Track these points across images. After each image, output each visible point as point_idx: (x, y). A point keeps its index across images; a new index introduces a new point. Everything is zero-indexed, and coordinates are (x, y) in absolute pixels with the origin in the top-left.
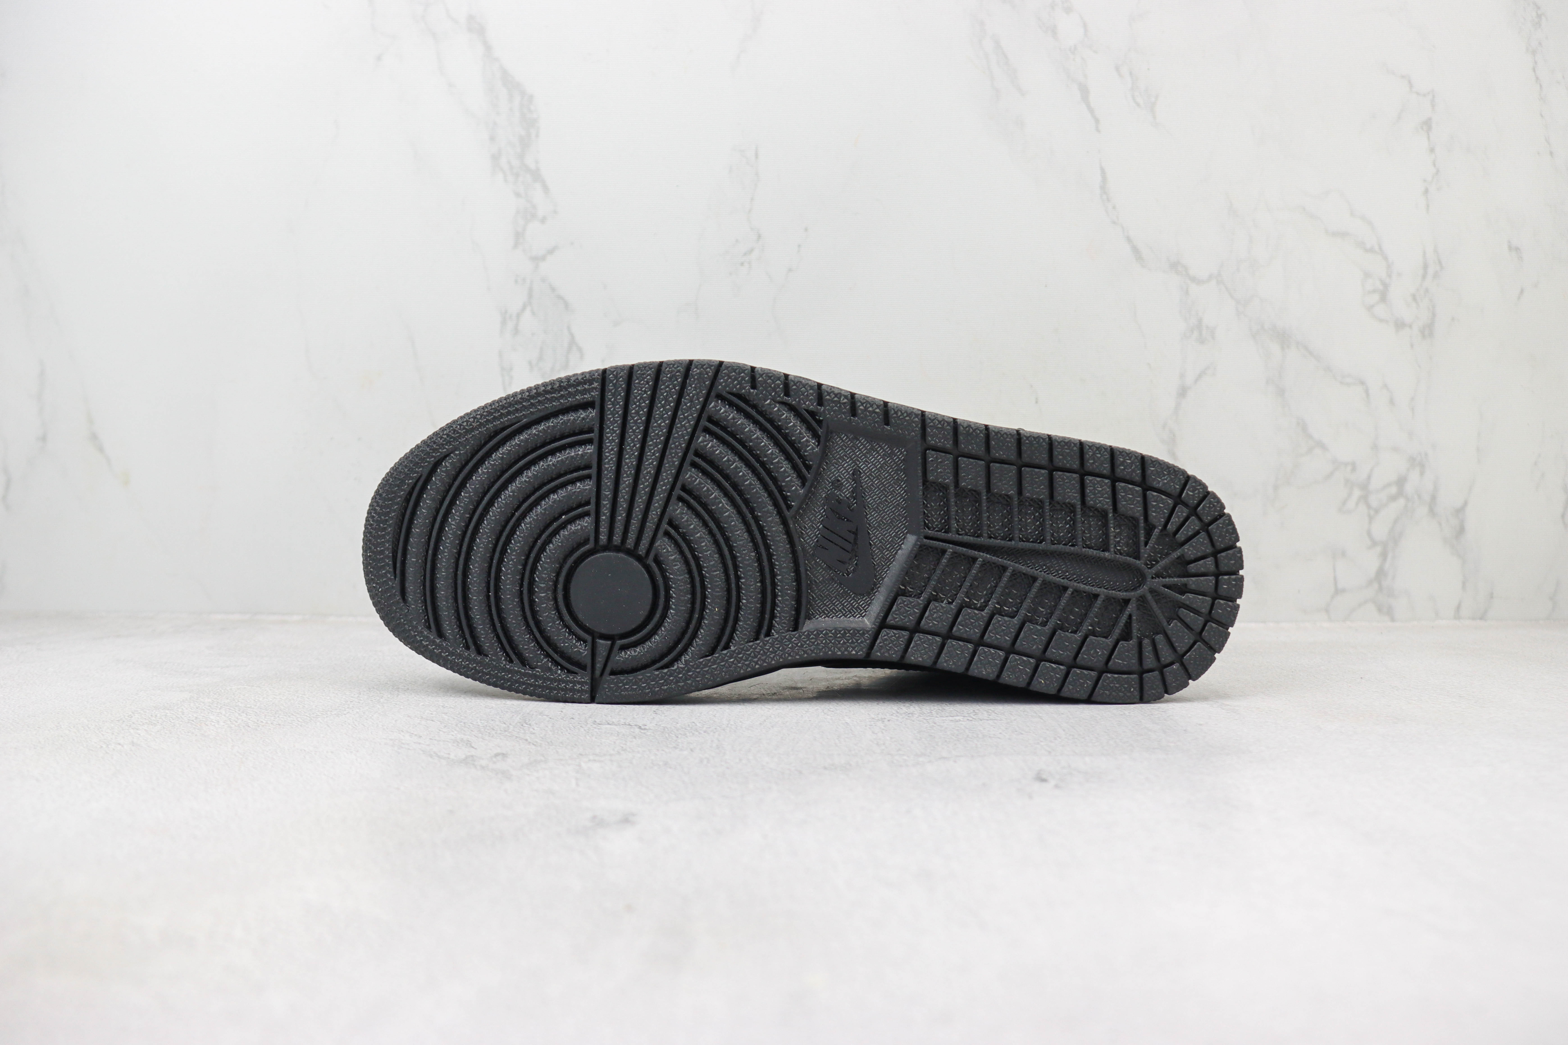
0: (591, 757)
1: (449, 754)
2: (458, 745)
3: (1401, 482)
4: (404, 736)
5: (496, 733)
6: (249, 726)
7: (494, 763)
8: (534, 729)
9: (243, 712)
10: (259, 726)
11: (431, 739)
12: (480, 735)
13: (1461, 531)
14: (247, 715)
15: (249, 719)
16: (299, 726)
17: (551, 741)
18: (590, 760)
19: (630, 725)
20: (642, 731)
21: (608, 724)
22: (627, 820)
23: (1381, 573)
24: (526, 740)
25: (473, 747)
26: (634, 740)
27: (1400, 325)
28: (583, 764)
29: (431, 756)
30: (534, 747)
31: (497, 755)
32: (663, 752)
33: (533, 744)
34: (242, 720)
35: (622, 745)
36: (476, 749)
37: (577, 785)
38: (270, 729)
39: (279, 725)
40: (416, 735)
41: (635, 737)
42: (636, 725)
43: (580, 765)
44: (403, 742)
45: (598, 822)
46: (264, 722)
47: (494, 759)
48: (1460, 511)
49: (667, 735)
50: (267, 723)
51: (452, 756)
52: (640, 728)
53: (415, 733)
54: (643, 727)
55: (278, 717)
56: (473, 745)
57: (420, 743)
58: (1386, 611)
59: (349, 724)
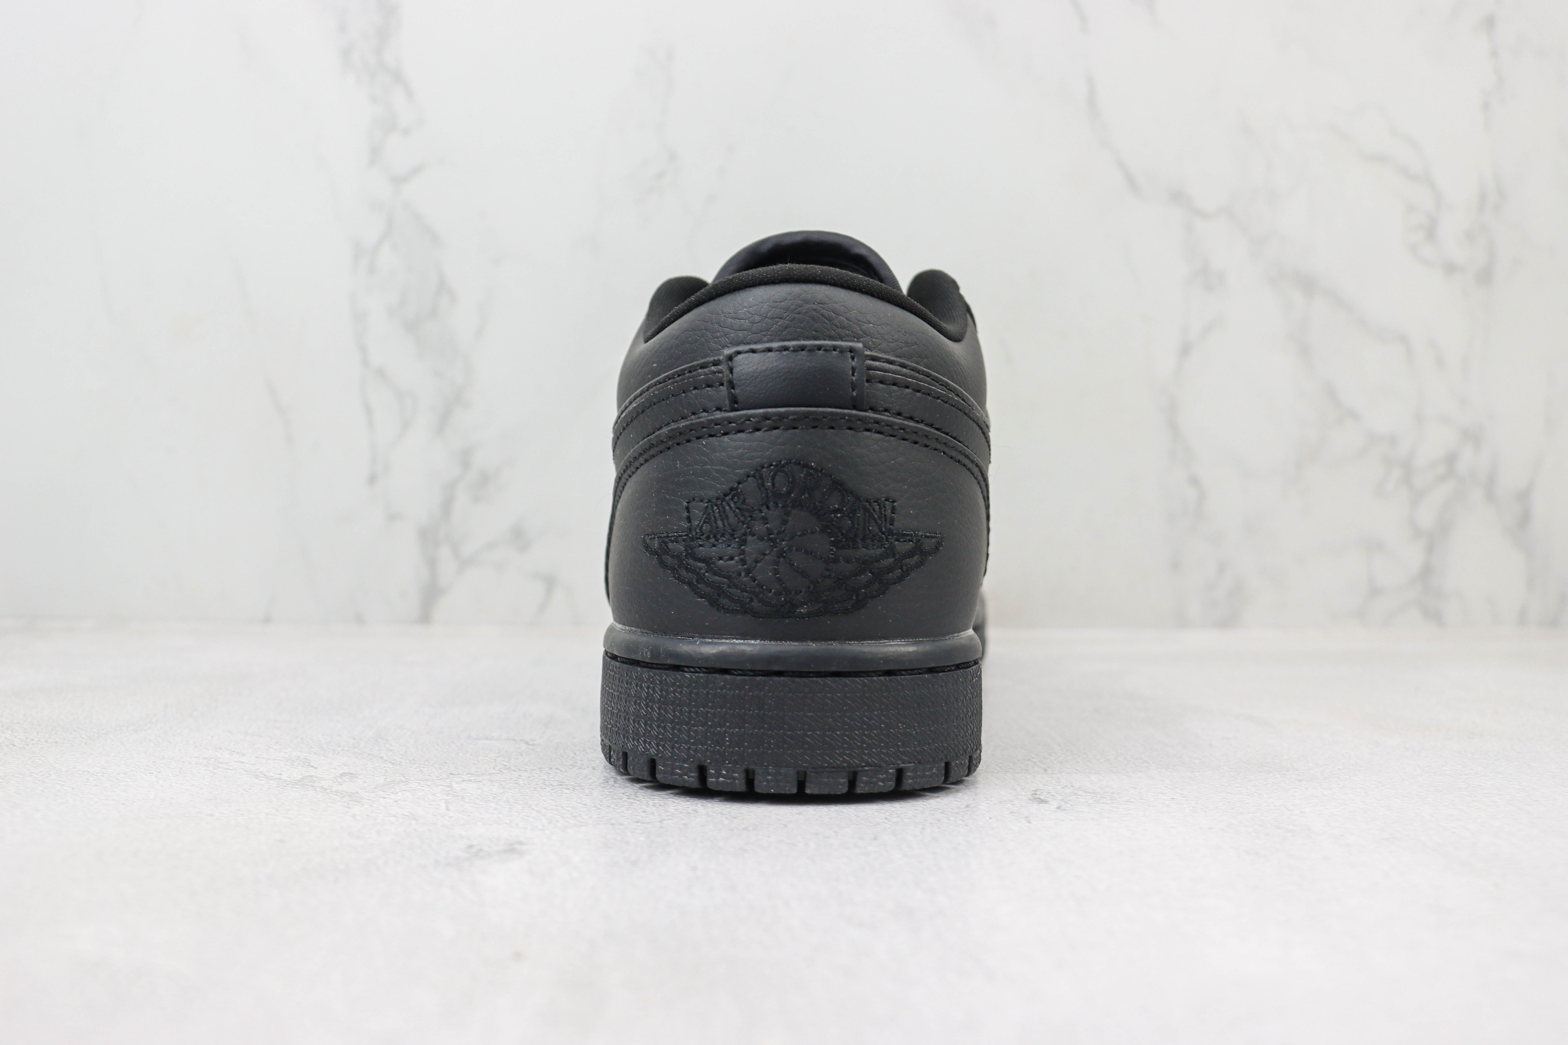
0: (466, 777)
1: (281, 774)
2: (292, 764)
3: (1451, 459)
4: (222, 754)
5: (342, 750)
6: (14, 745)
7: (340, 784)
8: (391, 745)
9: (8, 729)
10: (28, 745)
11: (257, 757)
12: (322, 752)
13: (1525, 519)
14: (12, 731)
15: (15, 737)
16: (83, 744)
17: (413, 759)
18: (463, 781)
19: (514, 740)
20: (530, 747)
21: (487, 739)
22: (512, 849)
23: (1426, 572)
24: (382, 758)
25: (312, 766)
26: (520, 757)
27: (1451, 268)
28: (454, 785)
29: (257, 777)
30: (391, 766)
31: (342, 775)
32: (557, 771)
33: (391, 763)
34: (6, 738)
35: (505, 763)
36: (316, 768)
37: (448, 809)
38: (43, 748)
39: (56, 743)
40: (238, 753)
41: (521, 755)
42: (521, 740)
43: (450, 786)
44: (221, 760)
45: (475, 852)
46: (36, 739)
47: (339, 780)
48: (1524, 496)
49: (562, 752)
50: (39, 741)
51: (284, 777)
52: (527, 743)
53: (236, 751)
54: (530, 743)
55: (56, 734)
56: (312, 764)
57: (242, 762)
58: (1434, 616)
59: (151, 741)
